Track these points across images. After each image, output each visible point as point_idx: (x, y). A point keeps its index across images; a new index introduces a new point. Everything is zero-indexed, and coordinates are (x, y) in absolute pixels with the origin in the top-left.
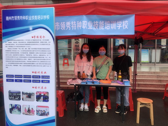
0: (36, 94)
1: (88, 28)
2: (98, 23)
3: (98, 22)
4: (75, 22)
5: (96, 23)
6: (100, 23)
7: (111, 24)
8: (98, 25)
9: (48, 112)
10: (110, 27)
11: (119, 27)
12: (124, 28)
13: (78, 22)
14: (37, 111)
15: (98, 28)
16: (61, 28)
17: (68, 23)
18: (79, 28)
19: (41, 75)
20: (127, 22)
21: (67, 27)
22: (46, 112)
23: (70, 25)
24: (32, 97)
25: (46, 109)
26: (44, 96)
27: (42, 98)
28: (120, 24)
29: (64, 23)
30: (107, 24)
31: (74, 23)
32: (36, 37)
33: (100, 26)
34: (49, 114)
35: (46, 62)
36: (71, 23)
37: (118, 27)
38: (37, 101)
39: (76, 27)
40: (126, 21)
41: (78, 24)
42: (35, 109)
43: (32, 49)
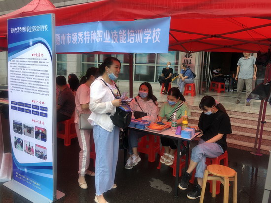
0: (36, 129)
1: (104, 42)
2: (117, 34)
3: (117, 32)
4: (88, 32)
5: (114, 34)
6: (120, 33)
7: (137, 34)
8: (117, 36)
9: (46, 155)
10: (135, 40)
11: (147, 38)
12: (155, 40)
13: (92, 32)
14: (36, 151)
15: (118, 40)
16: (73, 42)
17: (81, 34)
18: (93, 41)
19: (40, 105)
20: (160, 30)
21: (80, 39)
22: (45, 154)
23: (83, 36)
24: (32, 131)
25: (44, 151)
26: (42, 133)
27: (40, 135)
28: (149, 35)
29: (76, 33)
30: (130, 34)
31: (87, 34)
32: (35, 55)
33: (120, 38)
34: (46, 158)
35: (45, 89)
36: (83, 33)
37: (146, 40)
38: (36, 138)
39: (90, 39)
40: (158, 29)
41: (91, 35)
42: (34, 149)
43: (32, 70)
